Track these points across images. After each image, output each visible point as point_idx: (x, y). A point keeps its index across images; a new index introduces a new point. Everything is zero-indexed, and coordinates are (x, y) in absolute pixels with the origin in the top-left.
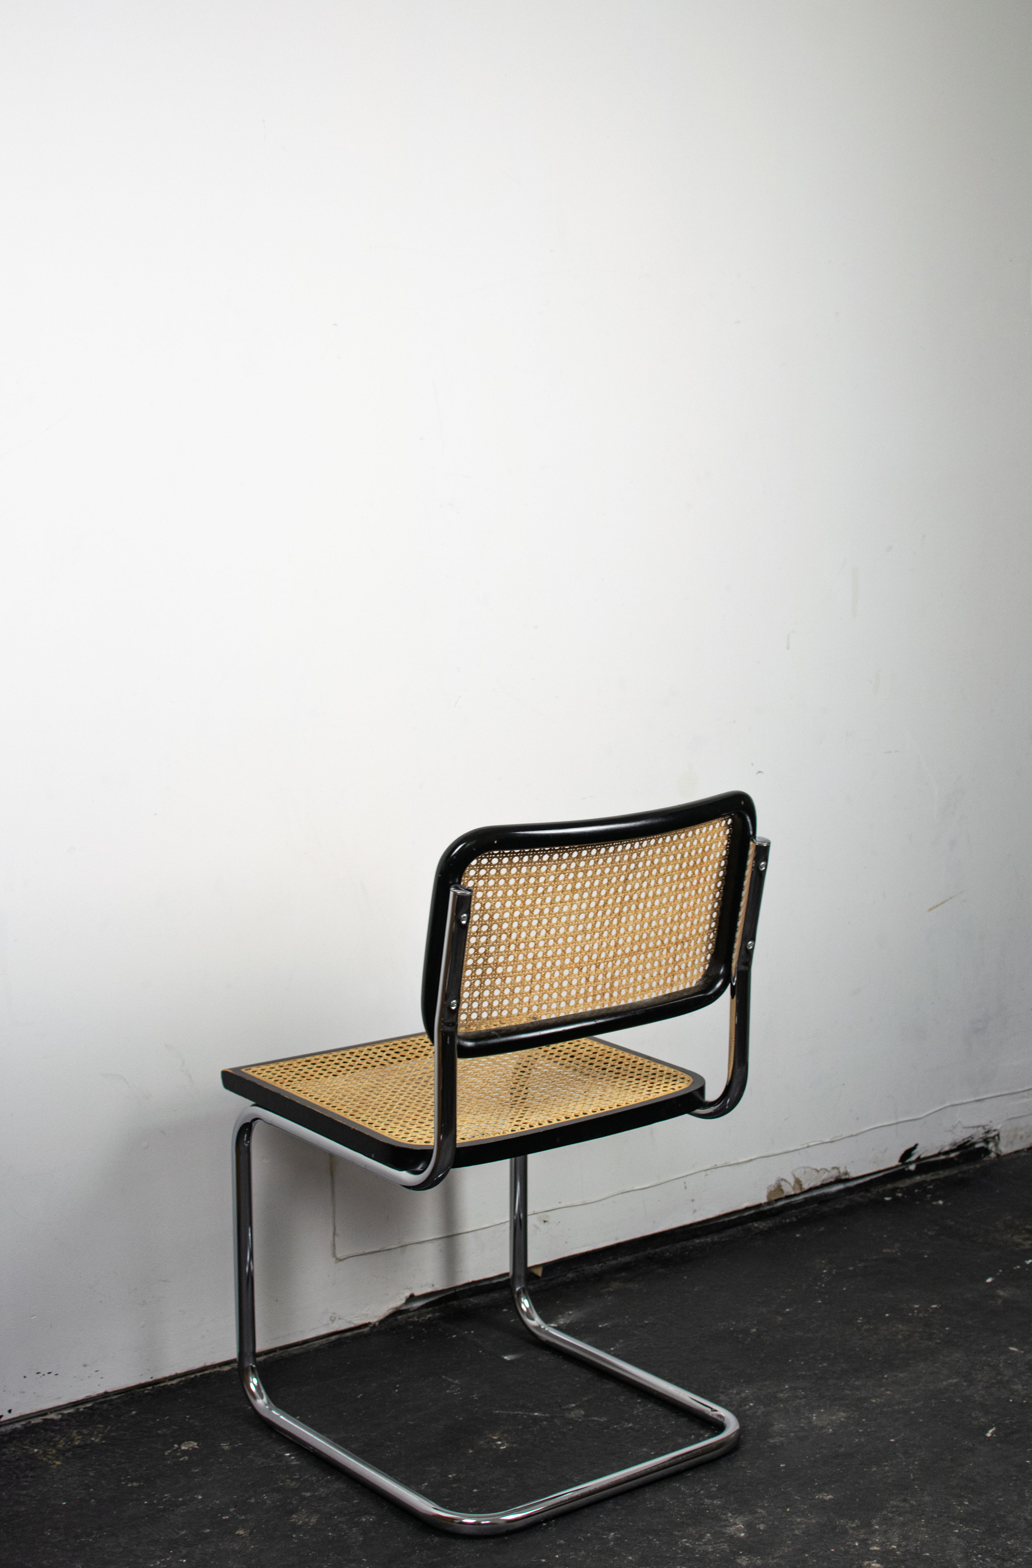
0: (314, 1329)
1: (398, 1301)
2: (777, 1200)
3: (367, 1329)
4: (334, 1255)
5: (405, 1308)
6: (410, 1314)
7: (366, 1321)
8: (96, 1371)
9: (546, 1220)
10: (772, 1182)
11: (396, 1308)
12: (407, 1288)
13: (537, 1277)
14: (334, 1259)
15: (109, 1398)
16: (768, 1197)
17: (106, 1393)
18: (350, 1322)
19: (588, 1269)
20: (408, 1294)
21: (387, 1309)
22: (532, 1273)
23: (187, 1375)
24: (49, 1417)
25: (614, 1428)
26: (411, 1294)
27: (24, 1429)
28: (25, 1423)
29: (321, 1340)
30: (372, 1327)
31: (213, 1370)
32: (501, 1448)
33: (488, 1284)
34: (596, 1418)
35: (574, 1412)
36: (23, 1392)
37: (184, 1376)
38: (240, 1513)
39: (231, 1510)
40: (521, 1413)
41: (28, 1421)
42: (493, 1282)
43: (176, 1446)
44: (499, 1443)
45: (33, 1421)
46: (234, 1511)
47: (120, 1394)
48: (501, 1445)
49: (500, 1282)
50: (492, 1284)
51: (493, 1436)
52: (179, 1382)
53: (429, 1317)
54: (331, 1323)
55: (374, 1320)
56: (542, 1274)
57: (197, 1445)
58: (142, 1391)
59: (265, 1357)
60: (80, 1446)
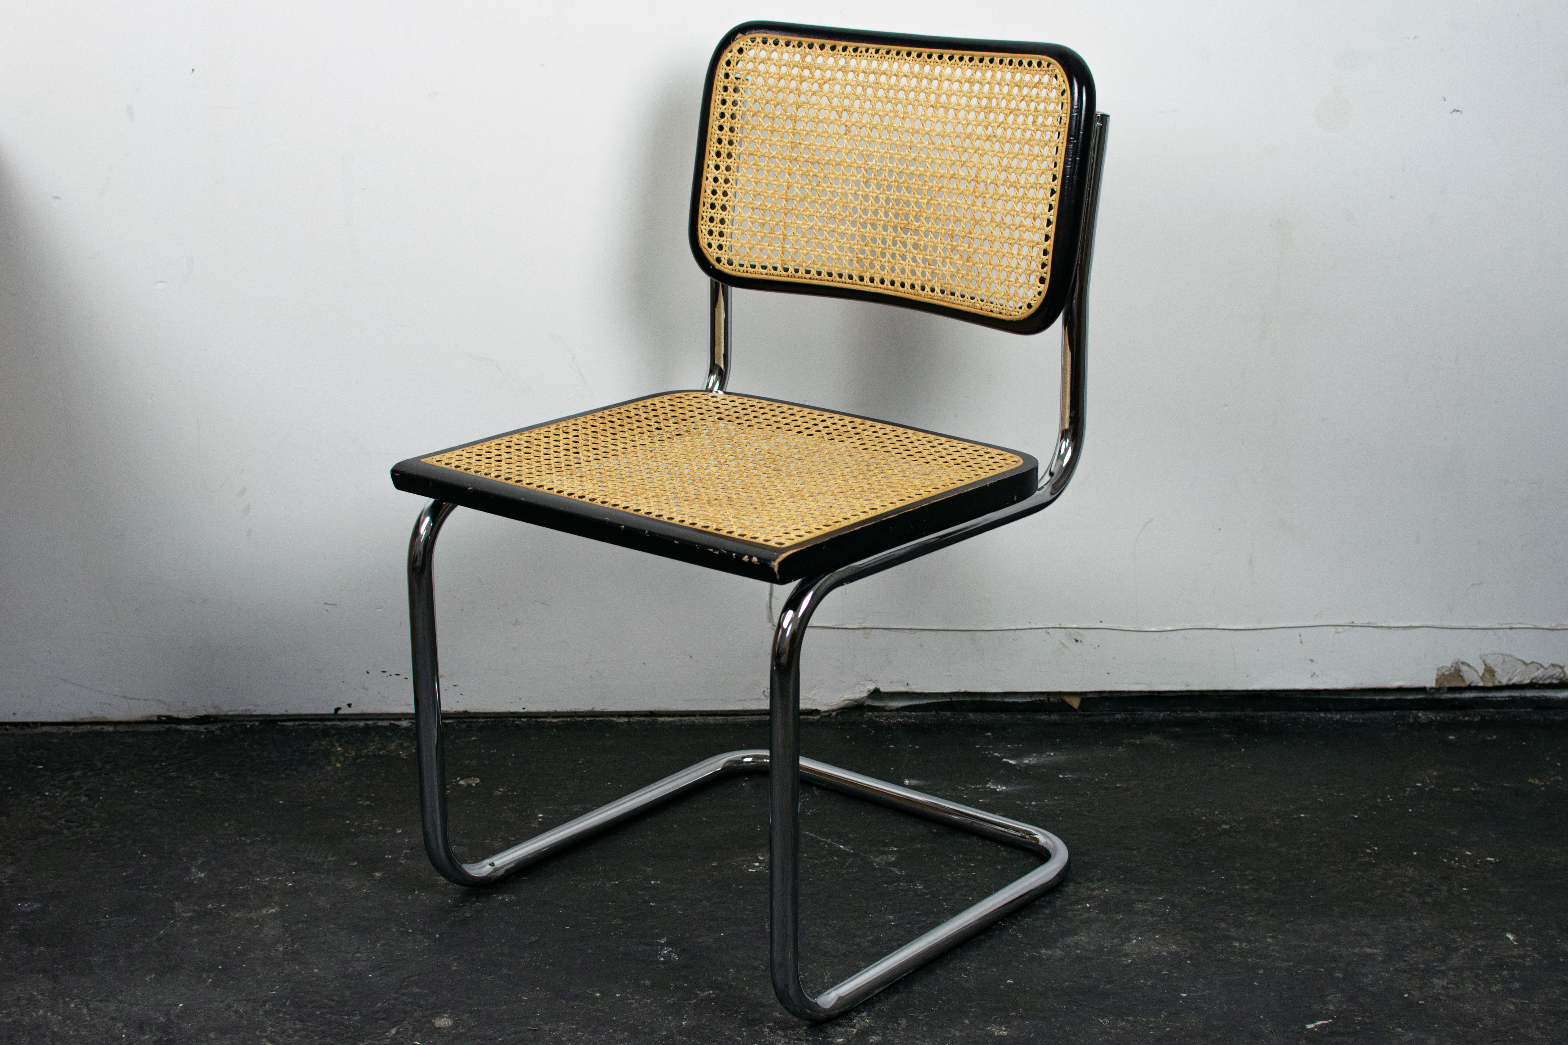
0: (740, 700)
1: (859, 692)
2: (1451, 690)
3: (816, 717)
5: (870, 704)
6: (884, 714)
7: (813, 707)
8: (455, 686)
9: (1078, 639)
10: (1447, 662)
11: (856, 701)
12: (870, 678)
13: (1071, 708)
15: (476, 720)
16: (1437, 680)
17: (465, 712)
19: (1147, 714)
20: (872, 687)
21: (842, 699)
22: (1065, 702)
23: (574, 716)
24: (398, 723)
25: (899, 885)
26: (876, 688)
27: (363, 727)
28: (370, 722)
29: (753, 715)
30: (824, 716)
31: (606, 719)
32: (750, 870)
33: (1000, 701)
34: (896, 870)
35: (885, 857)
36: (366, 689)
37: (570, 717)
38: (406, 857)
39: (405, 851)
40: (829, 841)
41: (376, 721)
42: (1007, 700)
43: (458, 779)
44: (757, 864)
45: (380, 723)
46: (406, 853)
47: (489, 718)
48: (754, 867)
49: (1018, 702)
50: (1004, 702)
51: (761, 856)
52: (561, 721)
53: (898, 721)
54: (765, 698)
55: (823, 708)
56: (1080, 707)
57: (477, 784)
58: (514, 721)
59: (677, 719)
60: (380, 757)
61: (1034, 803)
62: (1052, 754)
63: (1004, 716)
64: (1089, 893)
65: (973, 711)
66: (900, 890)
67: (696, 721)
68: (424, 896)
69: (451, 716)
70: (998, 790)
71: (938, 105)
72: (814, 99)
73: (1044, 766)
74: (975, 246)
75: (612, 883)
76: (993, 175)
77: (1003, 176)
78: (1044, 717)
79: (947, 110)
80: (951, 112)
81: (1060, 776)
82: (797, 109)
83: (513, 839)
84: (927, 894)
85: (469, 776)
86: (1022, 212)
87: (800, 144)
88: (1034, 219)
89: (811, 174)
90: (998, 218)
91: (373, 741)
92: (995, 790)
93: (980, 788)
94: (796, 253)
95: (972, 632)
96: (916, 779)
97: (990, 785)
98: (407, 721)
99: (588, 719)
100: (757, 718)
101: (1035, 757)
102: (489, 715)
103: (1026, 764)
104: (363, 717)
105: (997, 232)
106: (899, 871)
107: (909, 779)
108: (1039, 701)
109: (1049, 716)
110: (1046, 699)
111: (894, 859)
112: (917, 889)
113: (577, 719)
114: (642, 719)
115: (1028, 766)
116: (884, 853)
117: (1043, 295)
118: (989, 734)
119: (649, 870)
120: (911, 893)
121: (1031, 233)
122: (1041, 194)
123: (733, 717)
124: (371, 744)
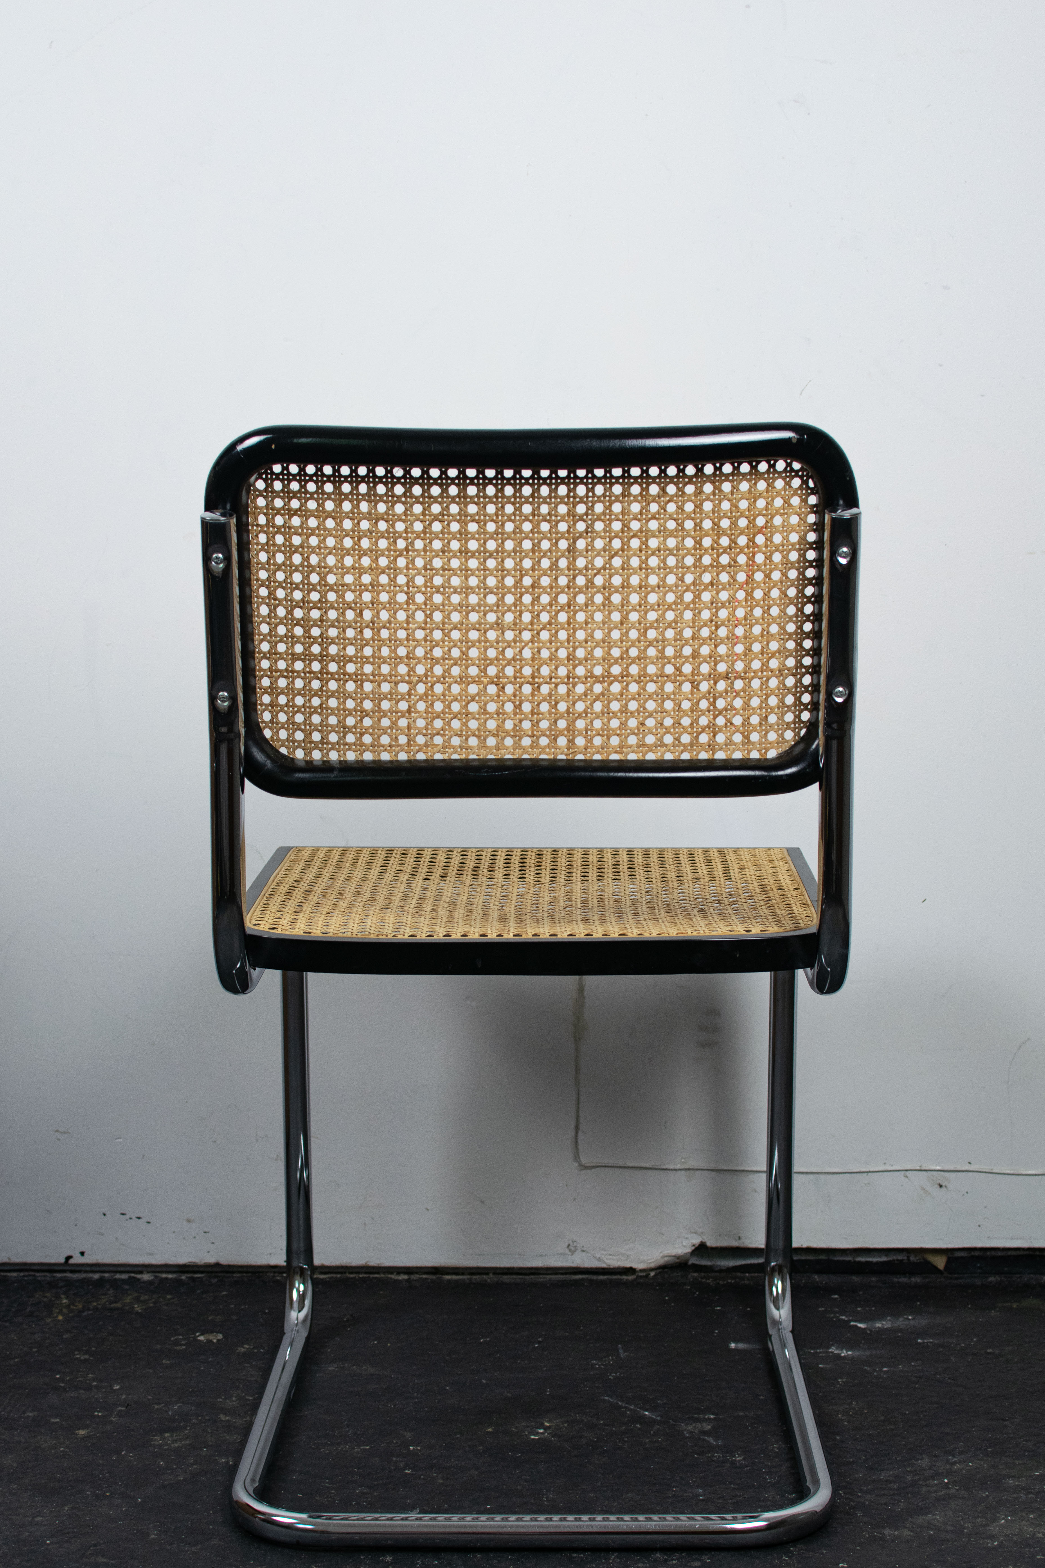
0: (541, 1256)
1: (681, 1248)
3: (631, 1278)
4: (577, 1157)
5: (693, 1261)
6: (712, 1274)
7: (627, 1264)
8: (205, 1232)
9: (943, 1184)
11: (678, 1257)
12: (695, 1233)
13: (935, 1269)
14: (576, 1164)
15: (229, 1275)
17: (217, 1265)
18: (599, 1259)
20: (697, 1241)
21: (661, 1255)
22: (928, 1263)
23: (345, 1273)
24: (139, 1276)
25: (713, 1456)
26: (702, 1242)
27: (97, 1280)
28: (107, 1275)
29: (556, 1274)
30: (641, 1276)
31: (382, 1276)
32: (532, 1437)
33: (850, 1261)
34: (711, 1440)
35: (699, 1425)
36: (102, 1234)
37: (341, 1273)
38: (120, 1415)
39: (120, 1408)
40: (632, 1407)
41: (112, 1274)
42: (858, 1259)
43: (198, 1334)
44: (541, 1431)
45: (118, 1276)
46: (120, 1411)
47: (247, 1272)
48: (537, 1434)
49: (872, 1262)
50: (855, 1262)
51: (547, 1422)
52: (329, 1278)
53: (728, 1282)
54: (570, 1253)
55: (639, 1266)
56: (946, 1267)
57: (218, 1340)
58: (274, 1276)
59: (465, 1277)
60: (111, 1310)
61: (885, 1369)
62: (910, 1317)
63: (855, 1279)
64: (948, 1467)
65: (819, 1272)
66: (714, 1461)
67: (489, 1280)
68: (131, 1457)
69: (202, 1269)
70: (843, 1355)
73: (900, 1330)
75: (362, 1447)
78: (903, 1280)
81: (919, 1341)
83: (251, 1398)
84: (747, 1466)
85: (211, 1332)
91: (105, 1294)
92: (839, 1355)
93: (820, 1353)
95: (816, 1175)
96: (744, 1343)
97: (833, 1350)
98: (149, 1275)
99: (361, 1276)
100: (561, 1277)
101: (890, 1320)
102: (245, 1269)
103: (878, 1327)
104: (98, 1269)
106: (715, 1441)
107: (735, 1341)
108: (897, 1260)
109: (910, 1278)
110: (906, 1258)
111: (709, 1427)
112: (735, 1460)
113: (348, 1275)
114: (425, 1276)
115: (881, 1331)
116: (698, 1420)
118: (836, 1296)
119: (408, 1435)
120: (728, 1465)
123: (532, 1277)
124: (103, 1297)
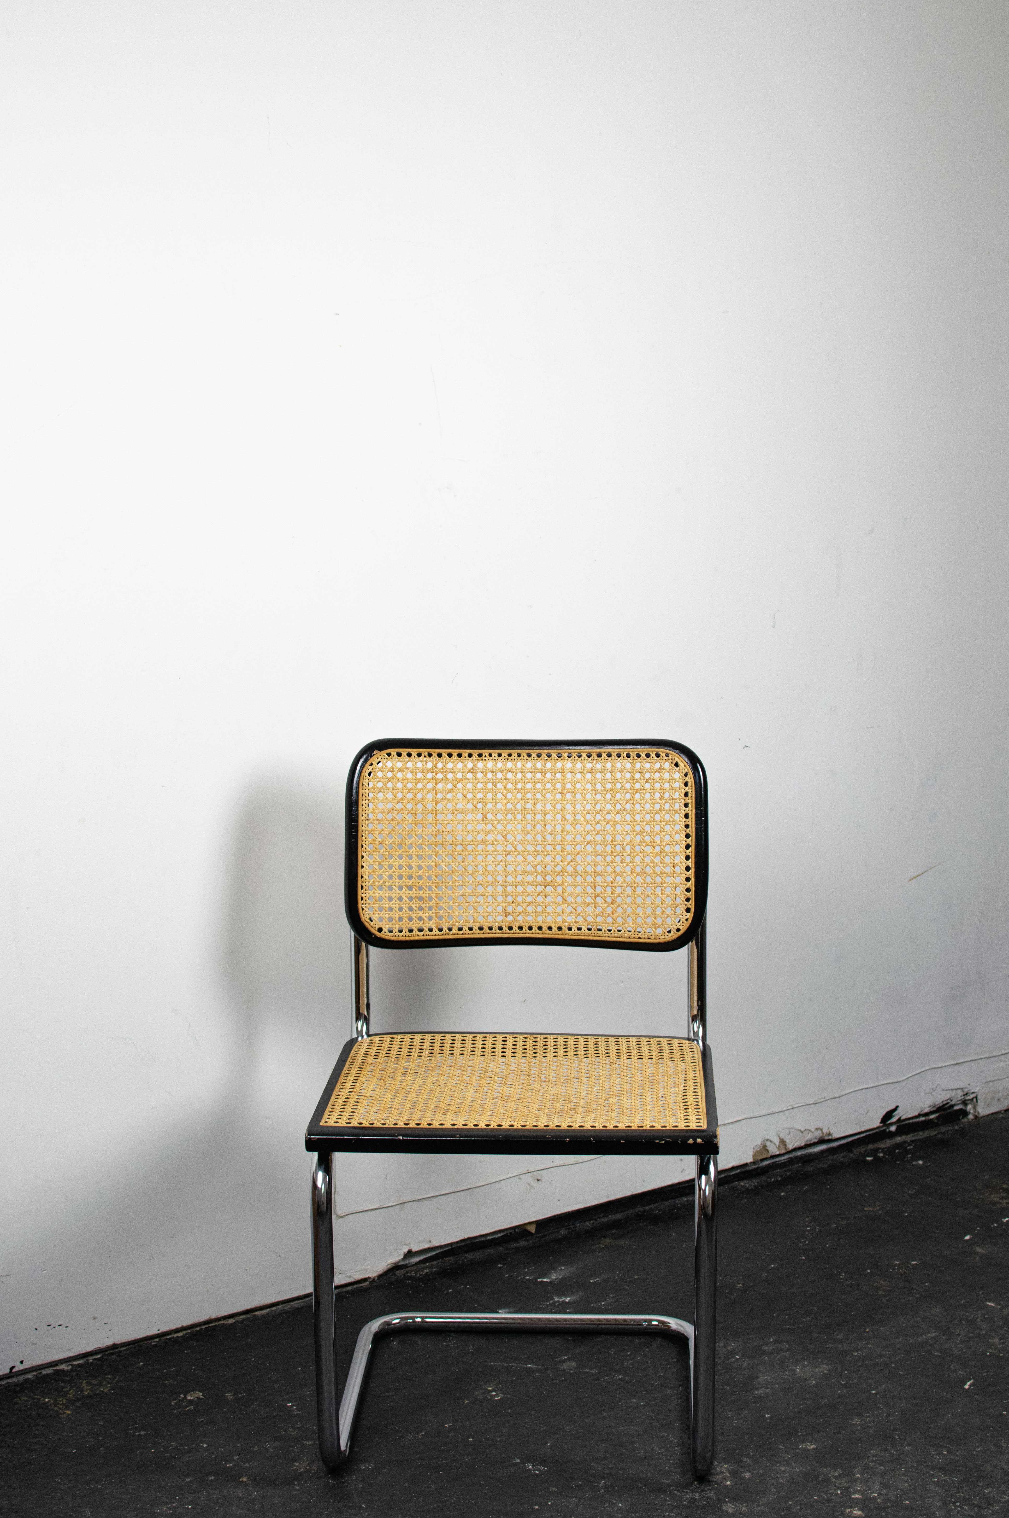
24: (59, 1368)
37: (190, 1328)
41: (40, 1371)
47: (129, 1345)
51: (487, 1387)
71: (565, 791)
72: (450, 796)
74: (617, 892)
76: (628, 838)
77: (638, 838)
79: (574, 794)
80: (578, 796)
82: (436, 805)
86: (661, 863)
87: (443, 831)
88: (674, 867)
89: (456, 853)
90: (638, 870)
94: (448, 916)
105: (639, 880)
117: (690, 921)
121: (672, 878)
122: (677, 849)
